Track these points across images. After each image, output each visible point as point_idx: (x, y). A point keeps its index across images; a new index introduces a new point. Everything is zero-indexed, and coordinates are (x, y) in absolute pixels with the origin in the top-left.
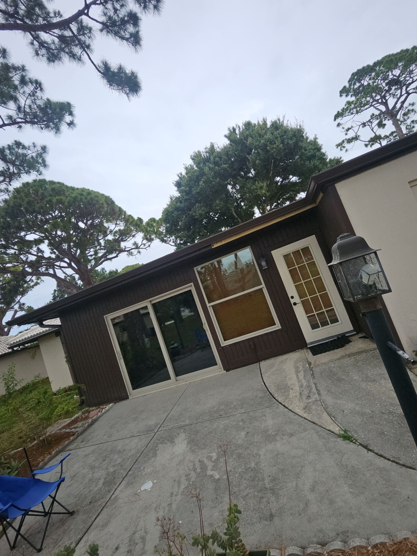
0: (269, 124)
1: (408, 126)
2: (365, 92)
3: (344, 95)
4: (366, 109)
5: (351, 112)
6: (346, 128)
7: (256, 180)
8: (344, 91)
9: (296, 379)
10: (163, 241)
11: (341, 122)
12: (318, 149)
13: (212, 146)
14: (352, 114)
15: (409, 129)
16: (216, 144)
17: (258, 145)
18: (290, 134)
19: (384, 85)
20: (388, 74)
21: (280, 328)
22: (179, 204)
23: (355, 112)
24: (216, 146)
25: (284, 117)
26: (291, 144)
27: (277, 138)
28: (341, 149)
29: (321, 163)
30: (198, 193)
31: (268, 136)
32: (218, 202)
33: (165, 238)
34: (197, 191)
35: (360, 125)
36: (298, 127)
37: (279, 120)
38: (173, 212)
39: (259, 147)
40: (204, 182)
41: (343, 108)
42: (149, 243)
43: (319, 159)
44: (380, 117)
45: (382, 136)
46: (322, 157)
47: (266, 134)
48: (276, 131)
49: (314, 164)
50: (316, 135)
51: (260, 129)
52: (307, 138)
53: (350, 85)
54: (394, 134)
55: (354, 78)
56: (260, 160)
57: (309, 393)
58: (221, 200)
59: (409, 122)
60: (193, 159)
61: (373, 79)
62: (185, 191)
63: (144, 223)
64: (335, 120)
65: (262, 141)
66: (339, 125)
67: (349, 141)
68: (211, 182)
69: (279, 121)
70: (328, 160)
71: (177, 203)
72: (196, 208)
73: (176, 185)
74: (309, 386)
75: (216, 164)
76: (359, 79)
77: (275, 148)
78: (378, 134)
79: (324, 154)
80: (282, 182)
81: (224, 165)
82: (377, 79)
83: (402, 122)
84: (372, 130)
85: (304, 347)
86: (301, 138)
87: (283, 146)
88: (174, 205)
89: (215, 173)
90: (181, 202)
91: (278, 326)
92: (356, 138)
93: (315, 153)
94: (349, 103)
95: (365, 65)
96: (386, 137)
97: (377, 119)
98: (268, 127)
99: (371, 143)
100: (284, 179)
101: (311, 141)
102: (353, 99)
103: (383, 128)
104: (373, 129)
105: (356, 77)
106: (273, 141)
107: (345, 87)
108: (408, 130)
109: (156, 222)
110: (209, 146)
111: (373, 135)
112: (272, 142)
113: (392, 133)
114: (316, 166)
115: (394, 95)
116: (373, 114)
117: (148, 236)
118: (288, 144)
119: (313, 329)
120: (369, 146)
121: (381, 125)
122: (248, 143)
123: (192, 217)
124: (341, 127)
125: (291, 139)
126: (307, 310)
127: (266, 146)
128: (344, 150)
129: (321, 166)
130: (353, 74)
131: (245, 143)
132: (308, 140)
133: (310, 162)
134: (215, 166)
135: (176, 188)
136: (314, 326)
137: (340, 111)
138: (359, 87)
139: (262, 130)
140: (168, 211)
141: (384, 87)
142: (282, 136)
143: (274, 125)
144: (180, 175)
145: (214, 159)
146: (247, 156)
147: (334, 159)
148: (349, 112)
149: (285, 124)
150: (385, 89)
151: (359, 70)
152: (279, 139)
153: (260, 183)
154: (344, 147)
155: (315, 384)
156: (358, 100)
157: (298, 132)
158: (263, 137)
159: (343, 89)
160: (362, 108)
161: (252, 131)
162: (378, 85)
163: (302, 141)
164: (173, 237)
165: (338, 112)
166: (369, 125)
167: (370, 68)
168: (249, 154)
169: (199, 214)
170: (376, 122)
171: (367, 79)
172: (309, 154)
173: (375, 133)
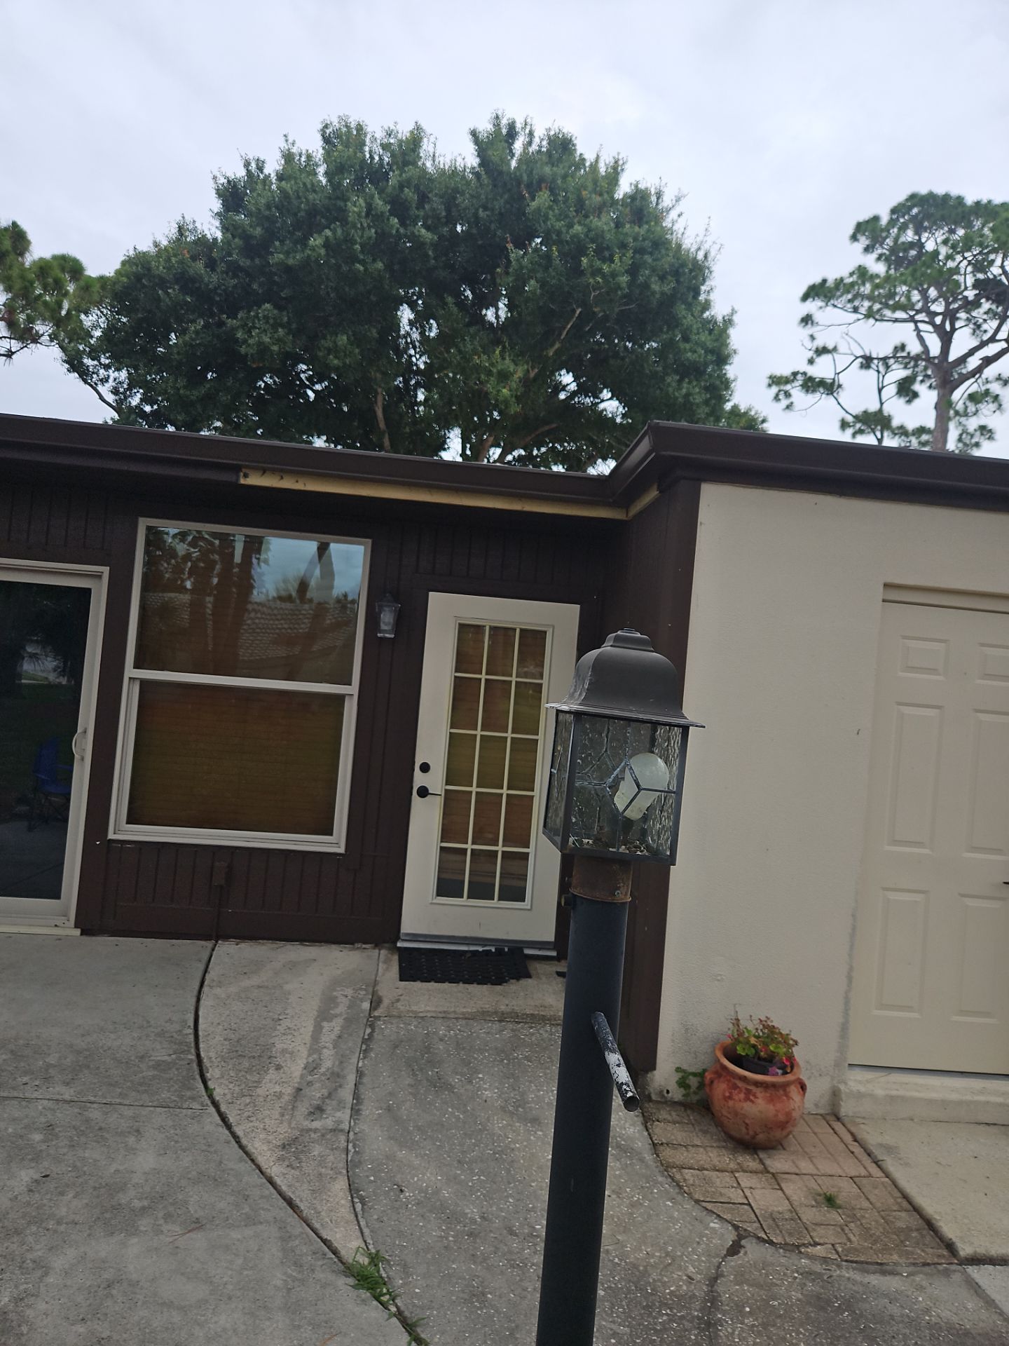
0: (624, 188)
1: (968, 433)
2: (915, 271)
3: (864, 241)
4: (896, 320)
5: (856, 303)
6: (819, 343)
7: (498, 342)
8: (868, 230)
9: (308, 1039)
10: (75, 364)
11: (818, 316)
12: (721, 356)
13: (415, 140)
14: (856, 310)
15: (966, 445)
16: (432, 139)
17: (559, 233)
18: (667, 262)
19: (970, 281)
20: (992, 257)
21: (342, 850)
22: (200, 266)
23: (863, 310)
24: (426, 147)
25: (678, 200)
26: (654, 293)
27: (623, 246)
28: (777, 395)
29: (707, 402)
30: (288, 269)
31: (604, 222)
32: (343, 339)
33: (88, 362)
34: (291, 262)
35: (857, 358)
36: (700, 256)
37: (659, 195)
38: (163, 283)
39: (559, 242)
40: (327, 245)
41: (842, 279)
42: (15, 345)
43: (706, 389)
44: (916, 366)
45: (895, 423)
46: (719, 388)
47: (599, 210)
48: (632, 222)
49: (688, 395)
50: (733, 312)
51: (590, 185)
52: (707, 306)
53: (892, 223)
54: (925, 437)
55: (910, 208)
56: (543, 284)
57: (323, 1098)
58: (357, 340)
59: (972, 424)
60: (327, 140)
61: (954, 247)
62: (246, 237)
63: (29, 259)
64: (805, 298)
65: (578, 228)
66: (807, 320)
67: (811, 385)
68: (353, 259)
69: (658, 199)
70: (728, 406)
71: (194, 258)
72: (257, 316)
73: (220, 194)
74: (336, 1077)
75: (399, 207)
76: (921, 223)
77: (604, 276)
78: (887, 409)
79: (726, 384)
80: (574, 394)
81: (423, 231)
82: (962, 252)
83: (957, 413)
84: (880, 391)
85: (385, 942)
86: (692, 294)
87: (631, 284)
88: (181, 262)
89: (382, 235)
90: (211, 265)
91: (335, 842)
92: (830, 387)
93: (706, 365)
94: (862, 272)
95: (954, 192)
96: (902, 431)
97: (905, 367)
98: (616, 196)
99: (858, 426)
100: (582, 390)
101: (712, 321)
102: (880, 269)
103: (909, 402)
104: (883, 387)
105: (915, 211)
106: (608, 248)
107: (876, 219)
108: (960, 445)
109: (82, 283)
110: (404, 130)
111: (873, 407)
112: (604, 252)
113: (921, 430)
114: (692, 404)
115: (979, 327)
116: (903, 347)
117: (22, 317)
118: (646, 286)
119: (439, 894)
120: (850, 431)
121: (906, 390)
122: (534, 204)
123: (229, 343)
124: (809, 330)
125: (662, 278)
126: (450, 830)
127: (582, 251)
128: (785, 402)
129: (702, 411)
130: (913, 197)
131: (523, 197)
132: (706, 314)
133: (680, 381)
134: (393, 213)
135: (217, 205)
136: (447, 887)
137: (830, 283)
138: (911, 245)
139: (594, 191)
140: (149, 269)
141: (966, 288)
142: (640, 251)
143: (638, 203)
144: (253, 165)
145: (401, 186)
146: (510, 246)
147: (746, 413)
148: (850, 301)
149: (667, 223)
150: (966, 293)
151: (931, 195)
152: (630, 253)
153: (507, 361)
154: (787, 395)
155: (360, 1074)
156: (888, 278)
157: (691, 271)
158: (586, 216)
159: (867, 222)
160: (888, 313)
161: (565, 177)
162: (956, 270)
163: (689, 307)
164: (123, 375)
165: (825, 281)
166: (878, 372)
167: (960, 210)
168: (520, 244)
169: (260, 343)
170: (898, 373)
171: (940, 235)
172: (689, 354)
173: (882, 404)
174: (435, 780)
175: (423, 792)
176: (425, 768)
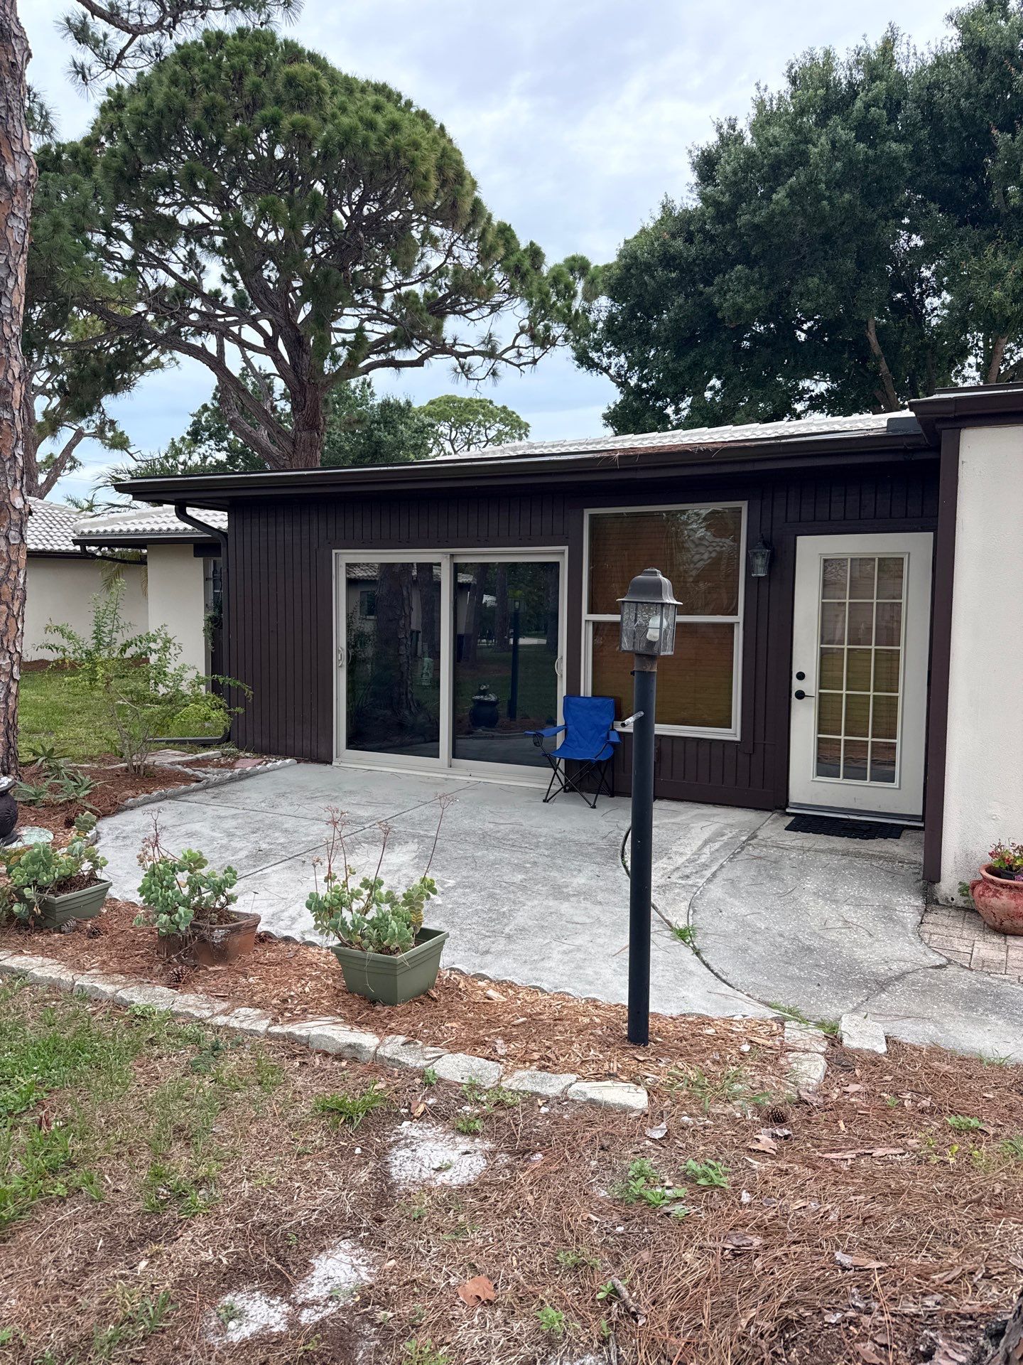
10: (583, 360)
13: (888, 46)
21: (738, 738)
22: (679, 243)
24: (900, 51)
30: (756, 227)
32: (814, 282)
33: (594, 355)
34: (756, 220)
38: (648, 268)
40: (791, 194)
42: (538, 351)
60: (793, 81)
62: (717, 204)
63: (545, 270)
68: (819, 197)
71: (673, 236)
72: (730, 279)
73: (695, 166)
75: (865, 130)
81: (894, 145)
85: (777, 808)
88: (663, 244)
89: (851, 163)
90: (689, 239)
91: (733, 733)
109: (589, 277)
110: (874, 42)
117: (541, 327)
119: (818, 774)
123: (711, 312)
126: (825, 722)
134: (859, 139)
135: (693, 178)
136: (826, 765)
140: (636, 258)
144: (725, 127)
145: (867, 106)
164: (622, 359)
169: (735, 304)
174: (810, 685)
175: (801, 695)
176: (801, 676)
